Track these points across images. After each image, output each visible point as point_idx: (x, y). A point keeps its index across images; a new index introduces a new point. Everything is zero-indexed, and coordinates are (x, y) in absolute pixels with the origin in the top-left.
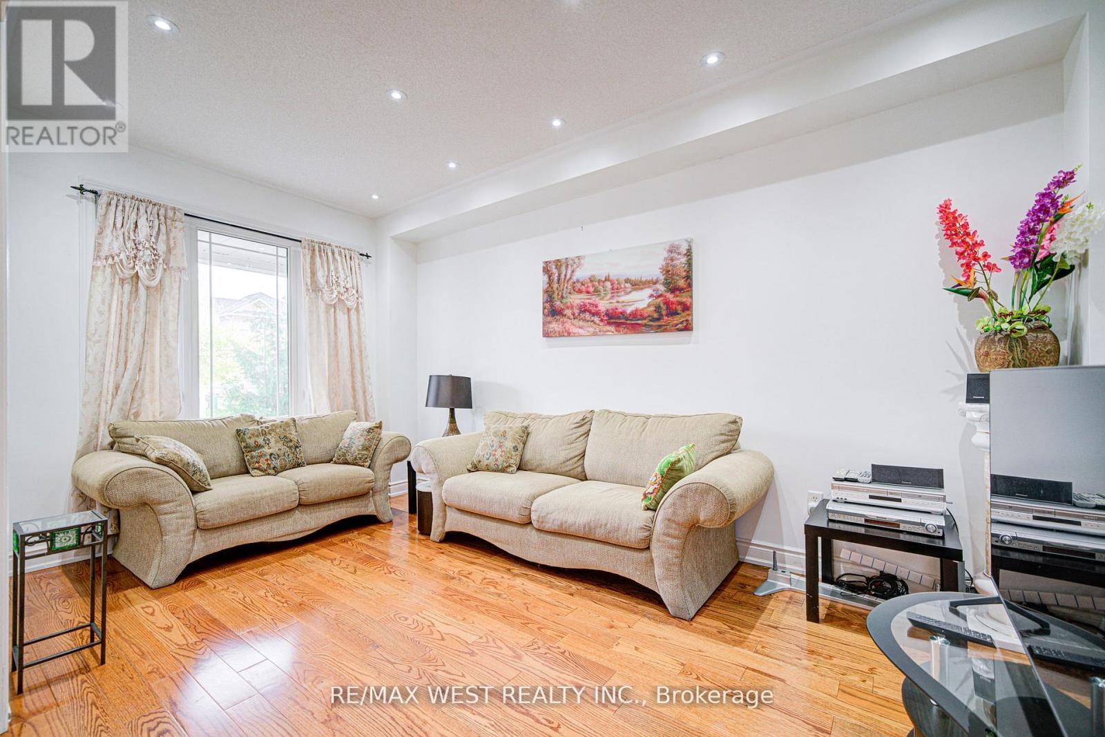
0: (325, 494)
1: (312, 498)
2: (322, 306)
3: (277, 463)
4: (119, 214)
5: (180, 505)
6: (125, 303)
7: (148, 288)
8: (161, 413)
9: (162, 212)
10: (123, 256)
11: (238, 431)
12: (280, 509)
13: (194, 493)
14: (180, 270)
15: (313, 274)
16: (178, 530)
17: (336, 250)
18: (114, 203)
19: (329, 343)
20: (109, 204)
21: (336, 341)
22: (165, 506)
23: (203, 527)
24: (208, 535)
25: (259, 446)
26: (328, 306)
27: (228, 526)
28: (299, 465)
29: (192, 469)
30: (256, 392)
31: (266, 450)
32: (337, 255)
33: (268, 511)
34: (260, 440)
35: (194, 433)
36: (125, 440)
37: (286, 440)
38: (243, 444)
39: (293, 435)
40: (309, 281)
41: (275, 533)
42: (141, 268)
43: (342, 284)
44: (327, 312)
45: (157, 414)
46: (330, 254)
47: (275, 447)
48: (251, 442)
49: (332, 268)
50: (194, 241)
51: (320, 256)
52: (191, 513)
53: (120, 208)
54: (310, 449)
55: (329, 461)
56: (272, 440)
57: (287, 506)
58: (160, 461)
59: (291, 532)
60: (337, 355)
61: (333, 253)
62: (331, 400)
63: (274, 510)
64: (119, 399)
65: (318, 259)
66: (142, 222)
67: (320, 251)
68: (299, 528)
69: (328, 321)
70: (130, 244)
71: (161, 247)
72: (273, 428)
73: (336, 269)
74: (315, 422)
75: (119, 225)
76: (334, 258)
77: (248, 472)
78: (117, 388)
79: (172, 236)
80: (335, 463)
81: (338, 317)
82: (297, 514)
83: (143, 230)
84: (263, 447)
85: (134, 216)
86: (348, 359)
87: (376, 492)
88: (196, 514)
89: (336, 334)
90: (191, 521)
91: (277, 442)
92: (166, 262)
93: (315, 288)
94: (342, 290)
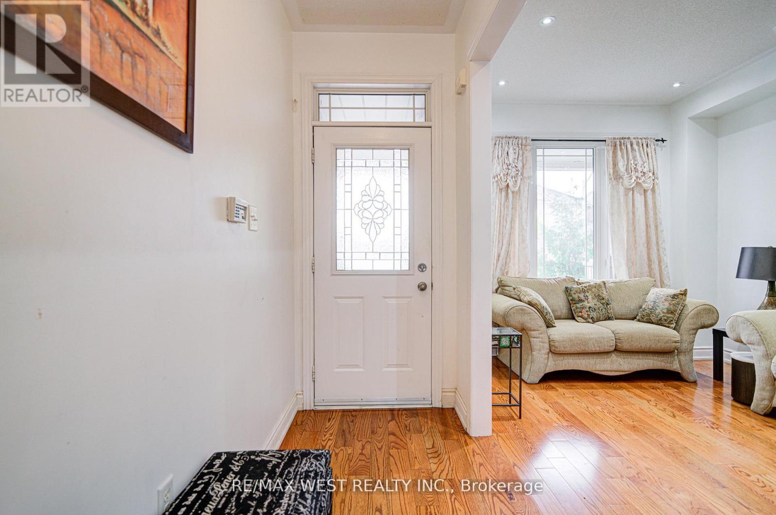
0: (636, 346)
1: (626, 346)
2: (622, 189)
3: (594, 315)
4: (500, 149)
5: (541, 334)
6: (502, 203)
7: (513, 192)
8: (519, 273)
9: (520, 141)
10: (502, 175)
11: (566, 288)
12: (602, 350)
13: (548, 327)
14: (529, 178)
15: (615, 165)
16: (540, 350)
17: (634, 141)
18: (497, 143)
19: (628, 220)
20: (495, 144)
21: (634, 219)
22: (533, 332)
23: (554, 351)
24: (556, 357)
25: (581, 301)
26: (627, 190)
27: (568, 354)
28: (609, 319)
29: (545, 311)
30: (554, 259)
31: (586, 303)
32: (635, 146)
33: (593, 349)
34: (582, 296)
35: (541, 286)
36: (506, 288)
37: (600, 298)
38: (570, 298)
39: (605, 295)
40: (611, 171)
41: (598, 368)
42: (510, 180)
43: (640, 169)
44: (626, 195)
45: (517, 273)
46: (629, 146)
47: (591, 302)
48: (576, 296)
49: (631, 157)
50: (535, 156)
51: (621, 149)
52: (547, 340)
53: (500, 145)
54: (616, 307)
55: (634, 319)
56: (590, 297)
57: (607, 349)
58: (530, 303)
59: (609, 369)
60: (634, 230)
61: (632, 145)
62: (629, 268)
63: (598, 349)
64: (500, 262)
65: (619, 153)
66: (511, 151)
67: (620, 145)
68: (615, 367)
69: (626, 202)
70: (505, 166)
71: (520, 165)
72: (590, 288)
73: (634, 158)
74: (619, 285)
75: (500, 156)
76: (632, 149)
77: (573, 318)
78: (499, 256)
79: (524, 156)
80: (639, 321)
81: (636, 198)
82: (614, 356)
83: (512, 156)
84: (583, 301)
85: (507, 148)
86: (644, 234)
87: (680, 352)
88: (550, 342)
89: (634, 213)
90: (547, 346)
91: (593, 299)
92: (522, 175)
93: (617, 176)
94: (640, 175)
